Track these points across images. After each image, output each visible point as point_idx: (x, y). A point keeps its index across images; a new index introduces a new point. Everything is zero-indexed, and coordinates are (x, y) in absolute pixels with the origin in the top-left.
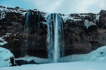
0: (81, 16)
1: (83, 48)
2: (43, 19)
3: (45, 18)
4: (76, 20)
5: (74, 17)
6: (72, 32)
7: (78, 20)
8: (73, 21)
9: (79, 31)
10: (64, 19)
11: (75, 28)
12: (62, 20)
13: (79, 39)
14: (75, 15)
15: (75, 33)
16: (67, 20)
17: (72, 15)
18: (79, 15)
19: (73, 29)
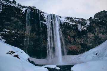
0: (75, 20)
1: (75, 49)
2: (43, 19)
3: (44, 17)
4: (71, 23)
5: (69, 20)
6: (68, 34)
7: (73, 23)
8: (69, 23)
9: (73, 34)
10: (61, 21)
11: (70, 31)
12: (60, 22)
13: (72, 41)
14: (70, 18)
15: (69, 35)
16: (64, 22)
17: (67, 18)
18: (74, 19)
19: (68, 32)
